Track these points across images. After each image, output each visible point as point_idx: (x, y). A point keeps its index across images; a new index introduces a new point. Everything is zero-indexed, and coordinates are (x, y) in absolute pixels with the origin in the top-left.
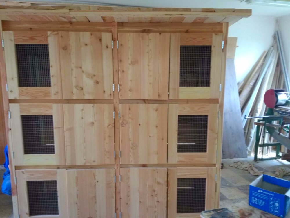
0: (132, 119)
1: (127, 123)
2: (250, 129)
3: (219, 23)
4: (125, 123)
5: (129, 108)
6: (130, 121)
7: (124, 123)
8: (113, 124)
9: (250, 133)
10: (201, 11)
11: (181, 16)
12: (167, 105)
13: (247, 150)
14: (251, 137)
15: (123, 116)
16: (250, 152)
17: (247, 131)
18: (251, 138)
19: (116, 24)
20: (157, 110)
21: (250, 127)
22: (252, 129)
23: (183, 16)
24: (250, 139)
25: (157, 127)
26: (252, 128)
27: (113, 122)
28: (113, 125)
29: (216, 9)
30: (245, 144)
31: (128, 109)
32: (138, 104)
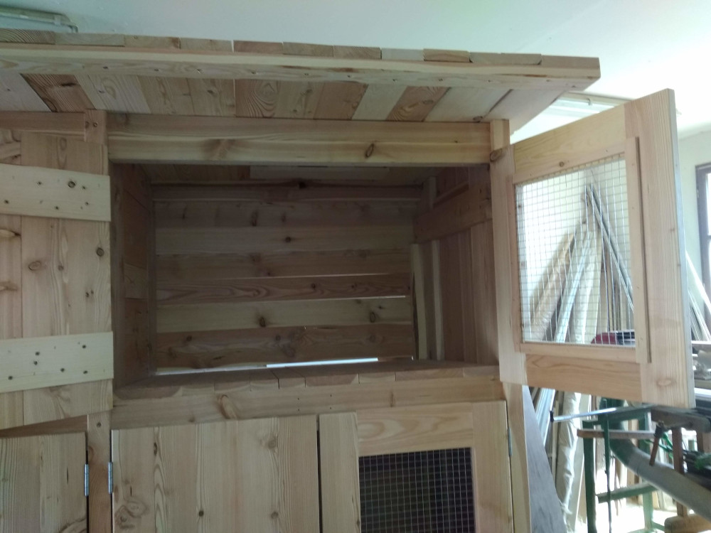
0: (167, 492)
1: (146, 509)
2: (561, 446)
3: (477, 121)
4: (136, 512)
5: (155, 445)
6: (159, 498)
7: (131, 514)
8: (82, 520)
9: (565, 460)
10: (422, 58)
11: (344, 77)
12: (314, 418)
13: (563, 511)
14: (569, 473)
15: (126, 482)
16: (572, 519)
17: (554, 455)
18: (568, 476)
19: (101, 120)
20: (272, 444)
21: (561, 441)
22: (567, 449)
23: (353, 77)
24: (568, 479)
25: (275, 515)
26: (567, 444)
27: (83, 513)
28: (84, 525)
29: (473, 54)
30: (556, 496)
31: (152, 449)
32: (192, 426)
